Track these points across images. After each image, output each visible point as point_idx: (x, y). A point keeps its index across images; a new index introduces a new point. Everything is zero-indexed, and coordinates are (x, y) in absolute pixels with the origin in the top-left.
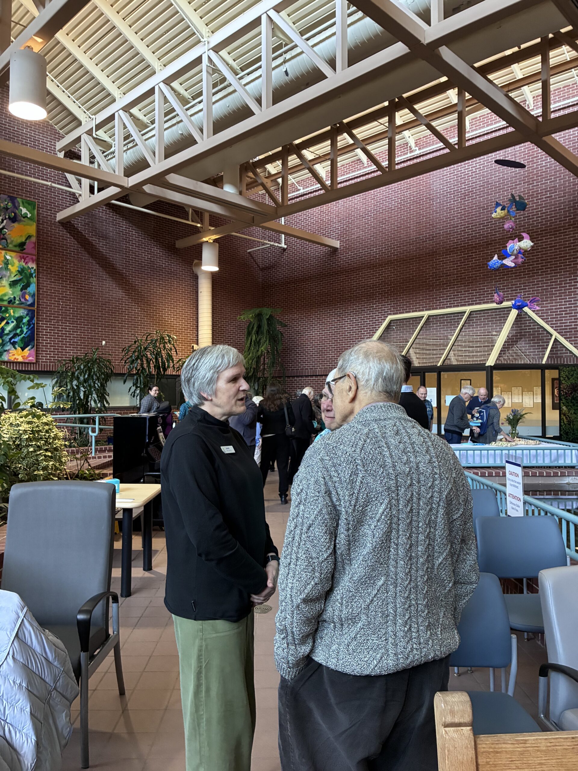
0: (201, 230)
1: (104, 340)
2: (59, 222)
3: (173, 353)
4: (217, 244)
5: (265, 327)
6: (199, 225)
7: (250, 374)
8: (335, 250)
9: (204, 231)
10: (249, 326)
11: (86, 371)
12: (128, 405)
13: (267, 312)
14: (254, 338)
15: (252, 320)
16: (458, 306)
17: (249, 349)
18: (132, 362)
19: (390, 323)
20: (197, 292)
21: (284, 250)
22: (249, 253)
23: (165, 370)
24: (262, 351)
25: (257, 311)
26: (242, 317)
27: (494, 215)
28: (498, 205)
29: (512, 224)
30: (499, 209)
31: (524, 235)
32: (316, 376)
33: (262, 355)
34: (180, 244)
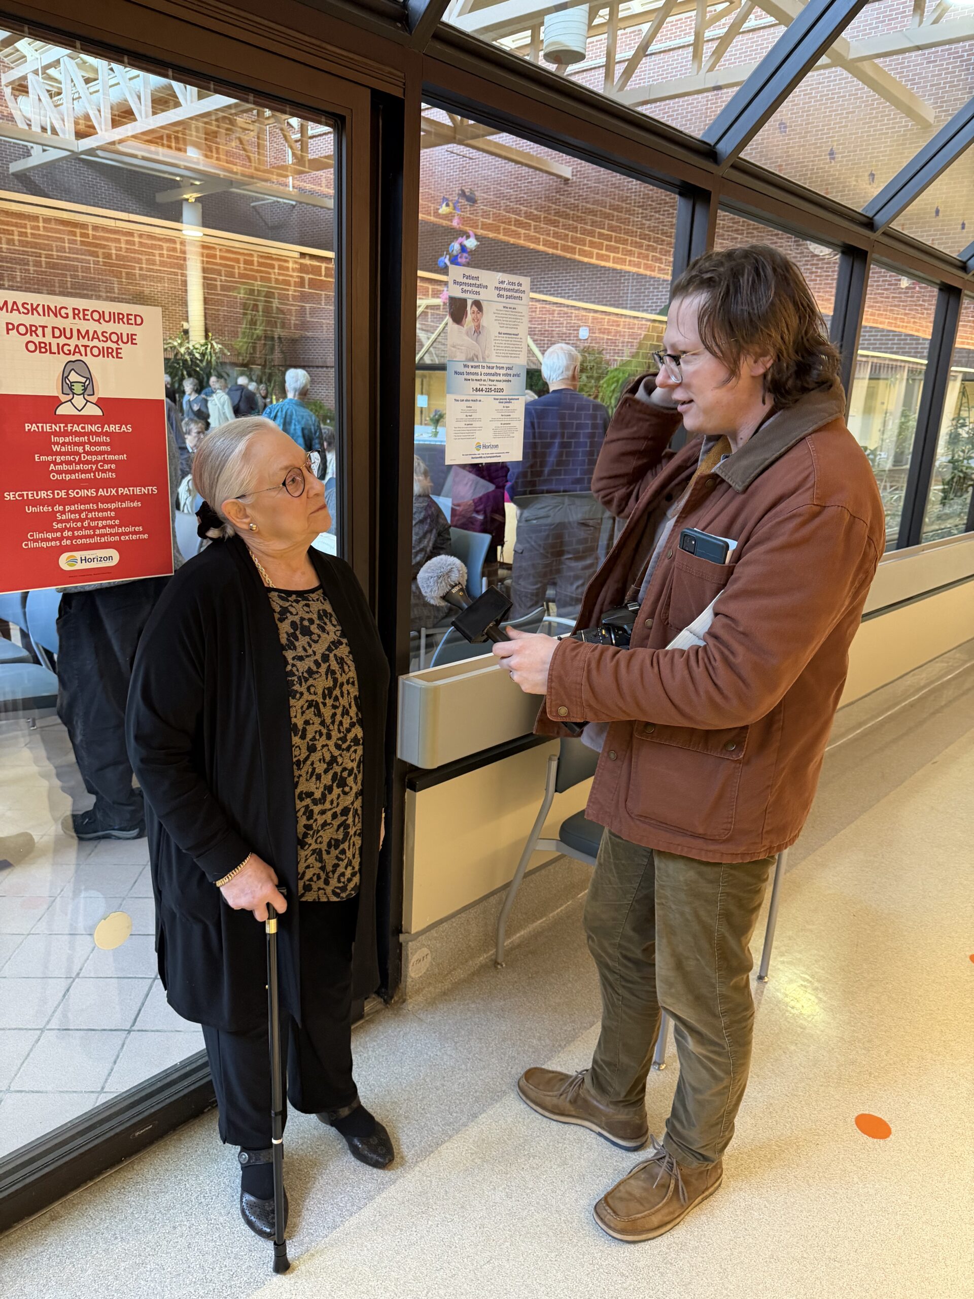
0: (181, 184)
2: (13, 174)
4: (200, 205)
6: (178, 179)
7: (247, 360)
9: (184, 187)
21: (294, 206)
22: (253, 207)
27: (441, 211)
29: (458, 221)
30: (444, 205)
34: (161, 198)
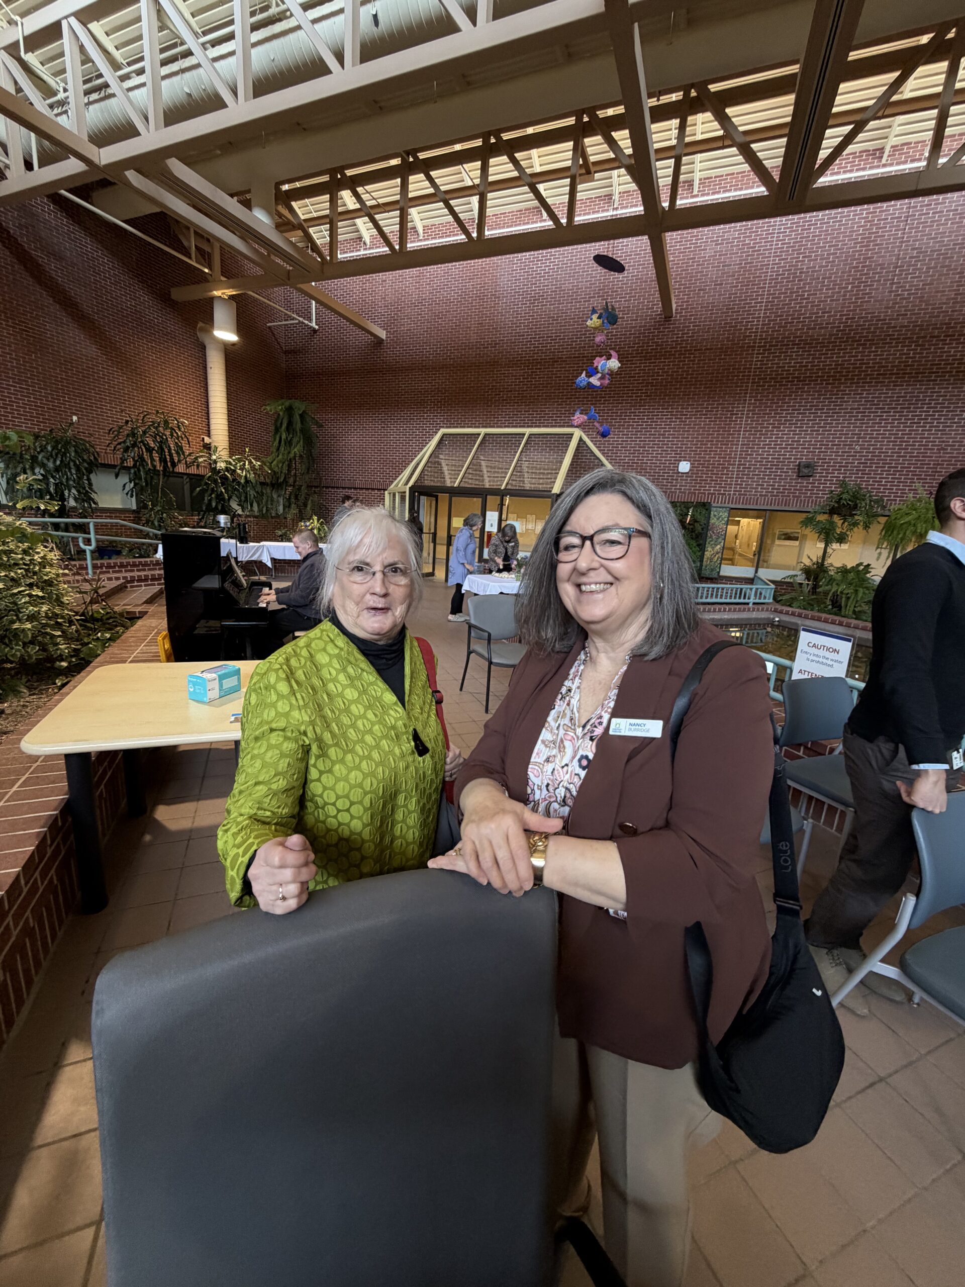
0: (209, 278)
1: (75, 414)
3: (184, 443)
4: (235, 304)
5: (298, 426)
6: (206, 270)
7: (282, 480)
8: (379, 342)
9: (215, 281)
10: (276, 421)
11: (57, 455)
12: (120, 507)
13: (300, 406)
14: (284, 436)
15: (281, 413)
16: (516, 427)
17: (278, 449)
18: (126, 450)
19: (442, 437)
20: (205, 368)
21: (315, 331)
22: (270, 327)
23: (174, 465)
24: (295, 454)
25: (287, 403)
26: (268, 408)
27: (589, 323)
28: (594, 311)
29: (605, 337)
30: (595, 317)
31: (613, 353)
32: (355, 489)
33: (295, 456)
34: (179, 294)
